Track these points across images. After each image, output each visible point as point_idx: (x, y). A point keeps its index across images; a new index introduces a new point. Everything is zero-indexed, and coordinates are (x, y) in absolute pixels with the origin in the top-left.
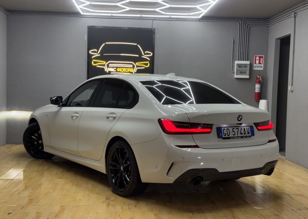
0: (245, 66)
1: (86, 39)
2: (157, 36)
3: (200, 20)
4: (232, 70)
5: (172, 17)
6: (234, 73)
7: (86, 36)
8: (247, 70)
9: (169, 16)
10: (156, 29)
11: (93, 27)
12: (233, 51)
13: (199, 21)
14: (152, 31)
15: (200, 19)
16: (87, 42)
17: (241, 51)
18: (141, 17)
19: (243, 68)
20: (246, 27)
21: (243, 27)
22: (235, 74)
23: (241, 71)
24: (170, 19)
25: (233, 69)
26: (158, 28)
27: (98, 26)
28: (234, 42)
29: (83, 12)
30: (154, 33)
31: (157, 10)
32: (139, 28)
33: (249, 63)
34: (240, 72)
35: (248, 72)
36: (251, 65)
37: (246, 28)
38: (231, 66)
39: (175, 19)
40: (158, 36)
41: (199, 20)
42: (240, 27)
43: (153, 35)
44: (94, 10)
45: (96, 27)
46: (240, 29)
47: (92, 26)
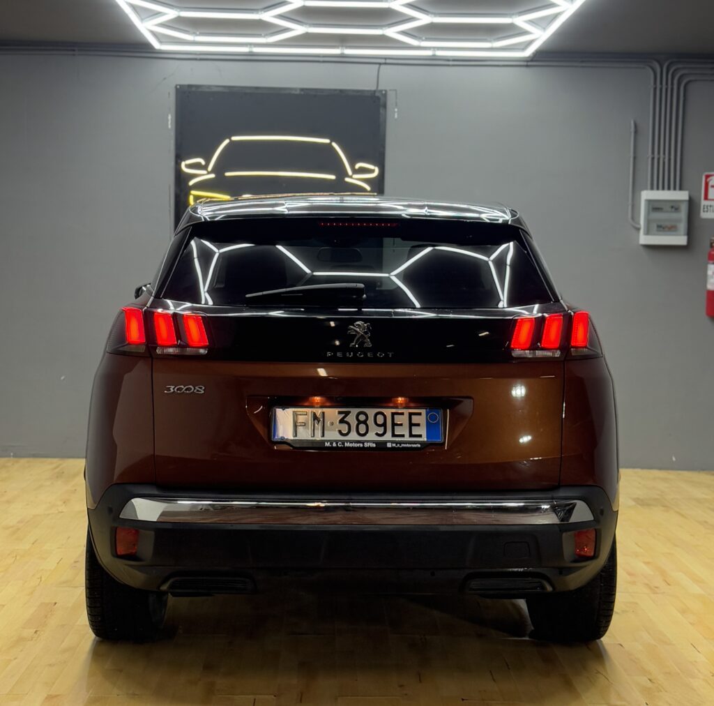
0: (672, 207)
1: (170, 127)
2: (394, 115)
3: (529, 63)
4: (633, 218)
5: (439, 53)
6: (638, 229)
7: (170, 117)
8: (679, 221)
9: (429, 53)
10: (389, 93)
11: (193, 89)
12: (635, 158)
13: (527, 66)
14: (378, 98)
15: (527, 61)
16: (173, 134)
17: (659, 159)
18: (342, 56)
19: (667, 212)
20: (675, 82)
21: (667, 84)
22: (642, 231)
23: (659, 224)
24: (433, 62)
25: (635, 217)
26: (396, 90)
27: (209, 87)
28: (636, 132)
29: (161, 42)
30: (385, 106)
31: (391, 32)
32: (335, 90)
33: (686, 198)
34: (659, 227)
35: (683, 226)
36: (692, 205)
37: (675, 87)
38: (630, 207)
39: (448, 60)
40: (396, 116)
41: (525, 63)
42: (655, 83)
43: (382, 111)
44: (194, 34)
45: (200, 90)
46: (655, 89)
47: (190, 86)
